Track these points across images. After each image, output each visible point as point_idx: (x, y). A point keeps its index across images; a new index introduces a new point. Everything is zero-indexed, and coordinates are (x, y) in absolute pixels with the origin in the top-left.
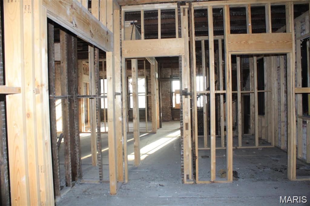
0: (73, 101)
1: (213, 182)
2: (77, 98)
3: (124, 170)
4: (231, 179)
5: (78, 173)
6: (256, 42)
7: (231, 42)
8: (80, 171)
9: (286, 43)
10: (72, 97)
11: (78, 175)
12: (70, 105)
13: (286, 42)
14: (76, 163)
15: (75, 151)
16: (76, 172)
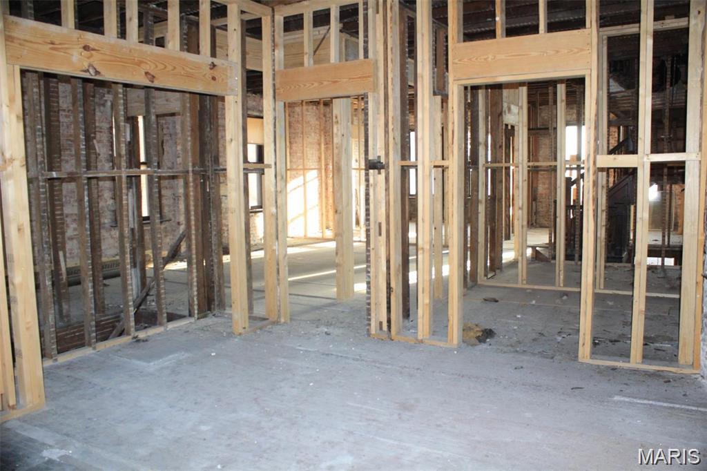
0: (209, 178)
1: (422, 341)
2: (215, 173)
3: (279, 301)
4: (455, 341)
5: (216, 298)
6: (509, 56)
7: (460, 61)
8: (219, 296)
9: (575, 53)
10: (205, 171)
11: (216, 303)
12: (203, 185)
13: (576, 50)
14: (213, 282)
15: (212, 261)
16: (214, 296)
